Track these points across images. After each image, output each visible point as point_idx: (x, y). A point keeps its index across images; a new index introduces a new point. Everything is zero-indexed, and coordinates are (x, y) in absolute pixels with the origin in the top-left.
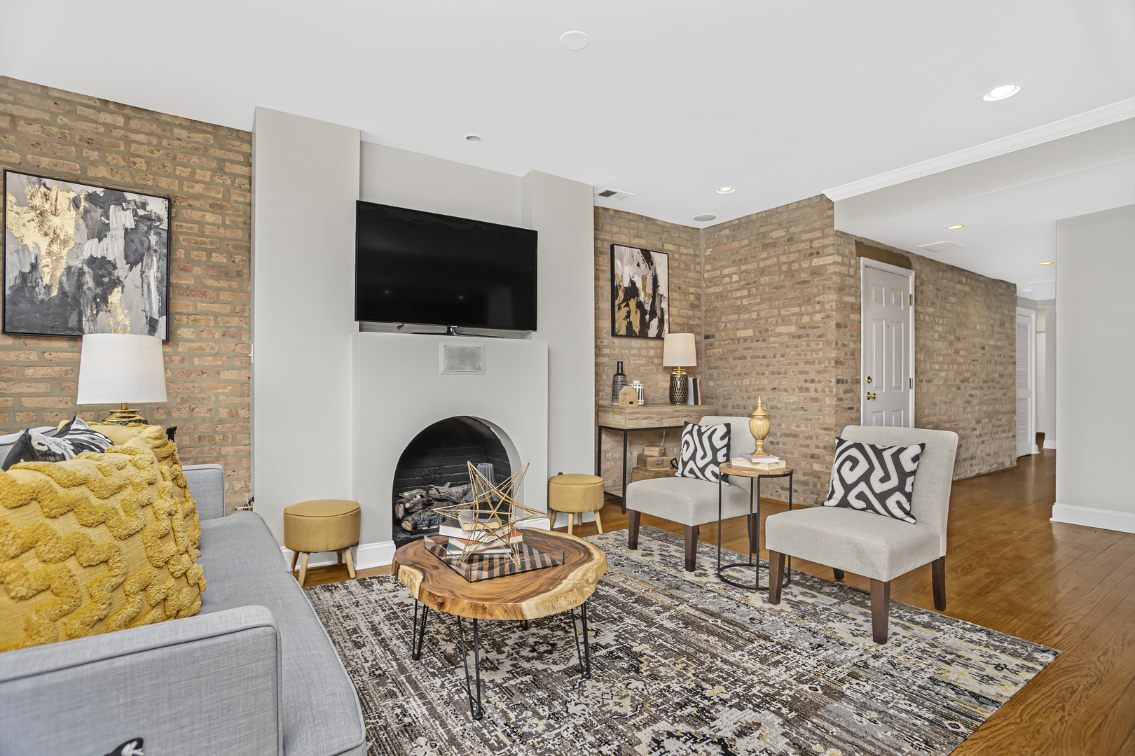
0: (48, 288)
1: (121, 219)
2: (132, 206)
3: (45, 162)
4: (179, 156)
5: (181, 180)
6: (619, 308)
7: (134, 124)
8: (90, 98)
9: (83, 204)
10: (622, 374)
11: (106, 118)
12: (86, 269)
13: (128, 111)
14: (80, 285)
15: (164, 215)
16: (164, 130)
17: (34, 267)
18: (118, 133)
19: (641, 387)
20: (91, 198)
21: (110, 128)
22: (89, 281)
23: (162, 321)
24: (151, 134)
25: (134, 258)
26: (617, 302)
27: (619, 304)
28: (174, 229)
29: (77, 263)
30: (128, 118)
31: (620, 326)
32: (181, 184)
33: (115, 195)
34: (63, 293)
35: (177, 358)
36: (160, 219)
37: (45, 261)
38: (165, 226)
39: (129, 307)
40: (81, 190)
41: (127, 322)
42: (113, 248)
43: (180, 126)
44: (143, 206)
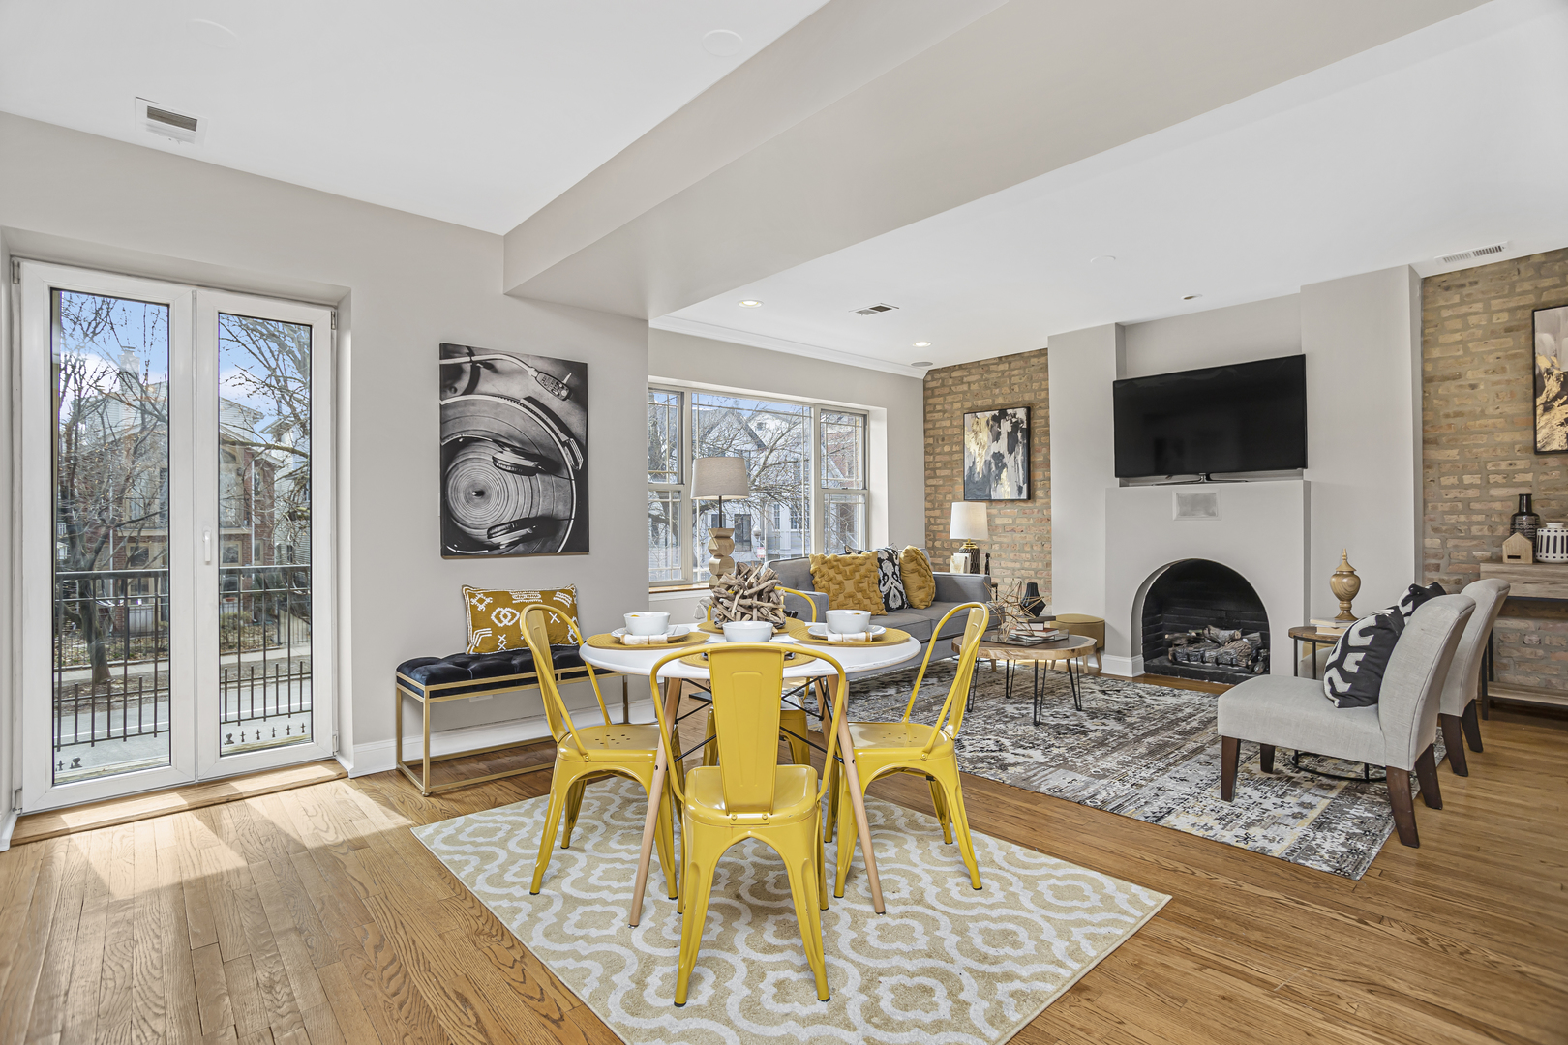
0: (978, 473)
1: (1006, 426)
2: (1010, 417)
3: (979, 403)
4: (1034, 376)
5: (1035, 392)
6: (1548, 407)
7: (1013, 365)
8: (995, 359)
9: (991, 422)
10: (1530, 513)
11: (1002, 367)
12: (992, 460)
13: (1010, 359)
14: (990, 470)
15: (1024, 418)
16: (1026, 363)
17: (974, 463)
18: (1006, 374)
19: (1559, 535)
20: (994, 418)
21: (1003, 372)
22: (993, 466)
23: (1025, 487)
24: (1020, 368)
25: (1011, 450)
26: (1540, 400)
27: (1546, 402)
28: (1032, 425)
29: (989, 458)
30: (1010, 363)
31: (1549, 437)
32: (1035, 394)
33: (1003, 414)
34: (984, 476)
35: (1036, 510)
36: (1022, 422)
37: (977, 459)
38: (1025, 426)
39: (1010, 480)
40: (989, 414)
41: (1009, 489)
42: (1002, 446)
43: (1034, 356)
44: (1014, 416)
